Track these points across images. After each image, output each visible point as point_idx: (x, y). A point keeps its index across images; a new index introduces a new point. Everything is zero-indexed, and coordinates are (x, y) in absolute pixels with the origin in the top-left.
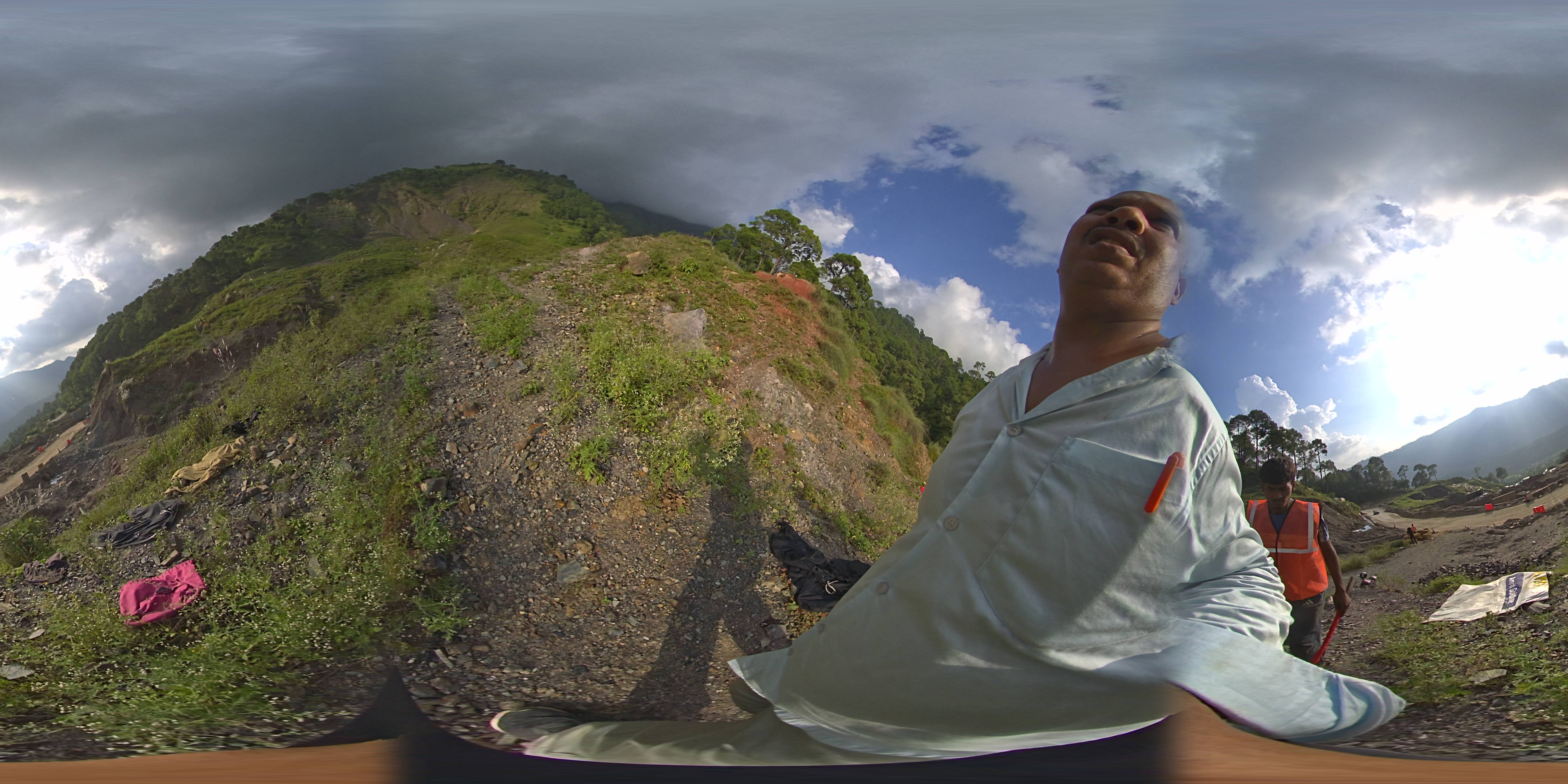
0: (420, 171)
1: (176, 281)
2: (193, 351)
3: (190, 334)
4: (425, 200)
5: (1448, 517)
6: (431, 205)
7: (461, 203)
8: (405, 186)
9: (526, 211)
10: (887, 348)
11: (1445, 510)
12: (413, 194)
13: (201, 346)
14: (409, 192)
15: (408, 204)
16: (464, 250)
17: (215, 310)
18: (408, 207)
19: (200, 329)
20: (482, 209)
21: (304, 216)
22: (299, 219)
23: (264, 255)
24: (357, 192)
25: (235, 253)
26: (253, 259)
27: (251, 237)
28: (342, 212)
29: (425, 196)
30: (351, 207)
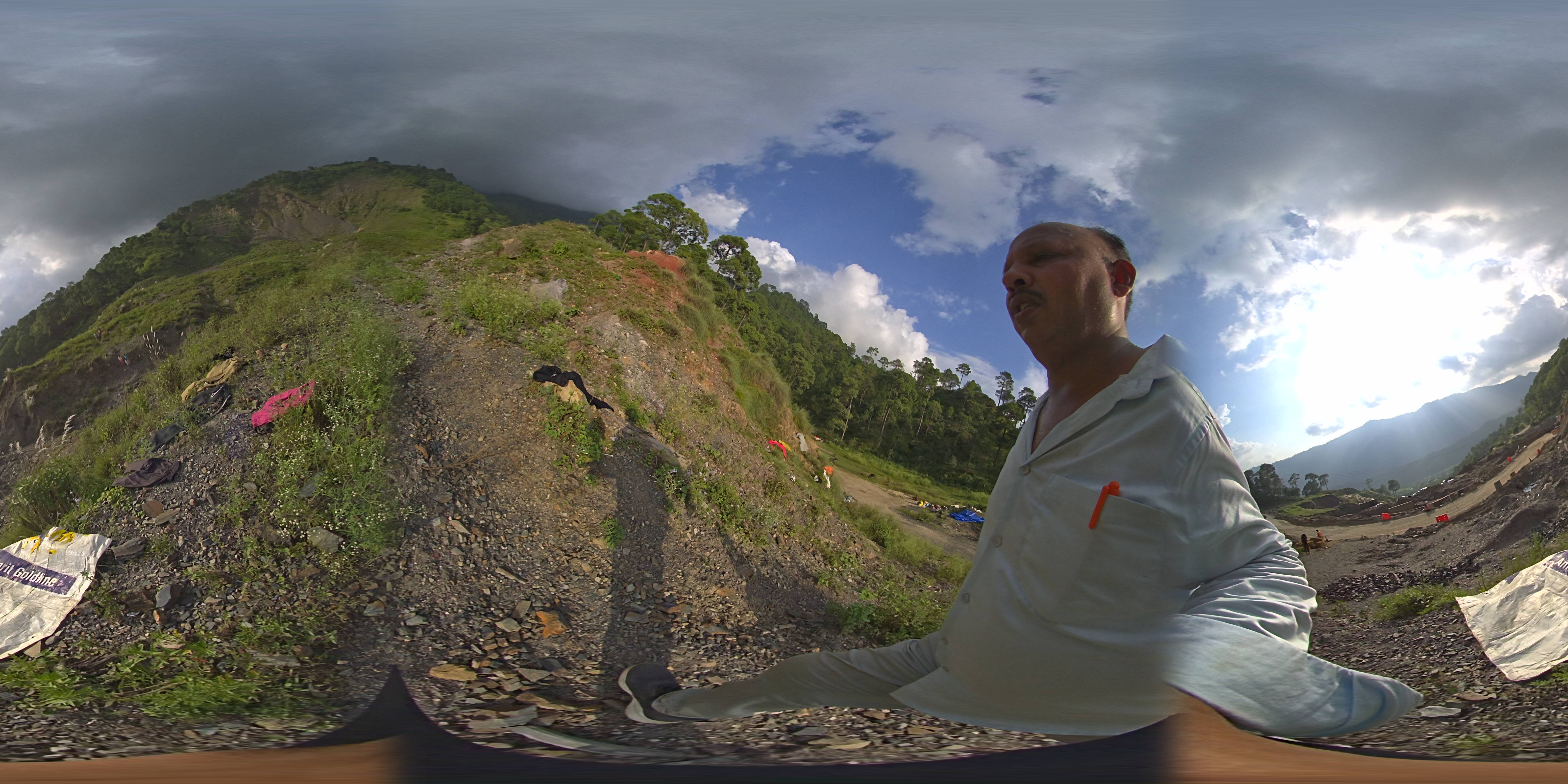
0: (295, 173)
1: (69, 293)
2: (96, 357)
3: (90, 342)
4: (304, 201)
5: (1341, 525)
6: (311, 205)
7: (340, 203)
8: (282, 189)
9: (407, 207)
10: (780, 331)
11: (1338, 518)
13: (104, 351)
14: (286, 194)
15: (287, 206)
16: (350, 249)
17: (111, 319)
18: (288, 209)
19: (99, 337)
20: (362, 207)
21: (189, 224)
22: (184, 228)
23: (153, 265)
24: (238, 198)
25: (125, 264)
26: (143, 269)
27: (139, 248)
28: (226, 218)
29: (303, 198)
30: (233, 213)
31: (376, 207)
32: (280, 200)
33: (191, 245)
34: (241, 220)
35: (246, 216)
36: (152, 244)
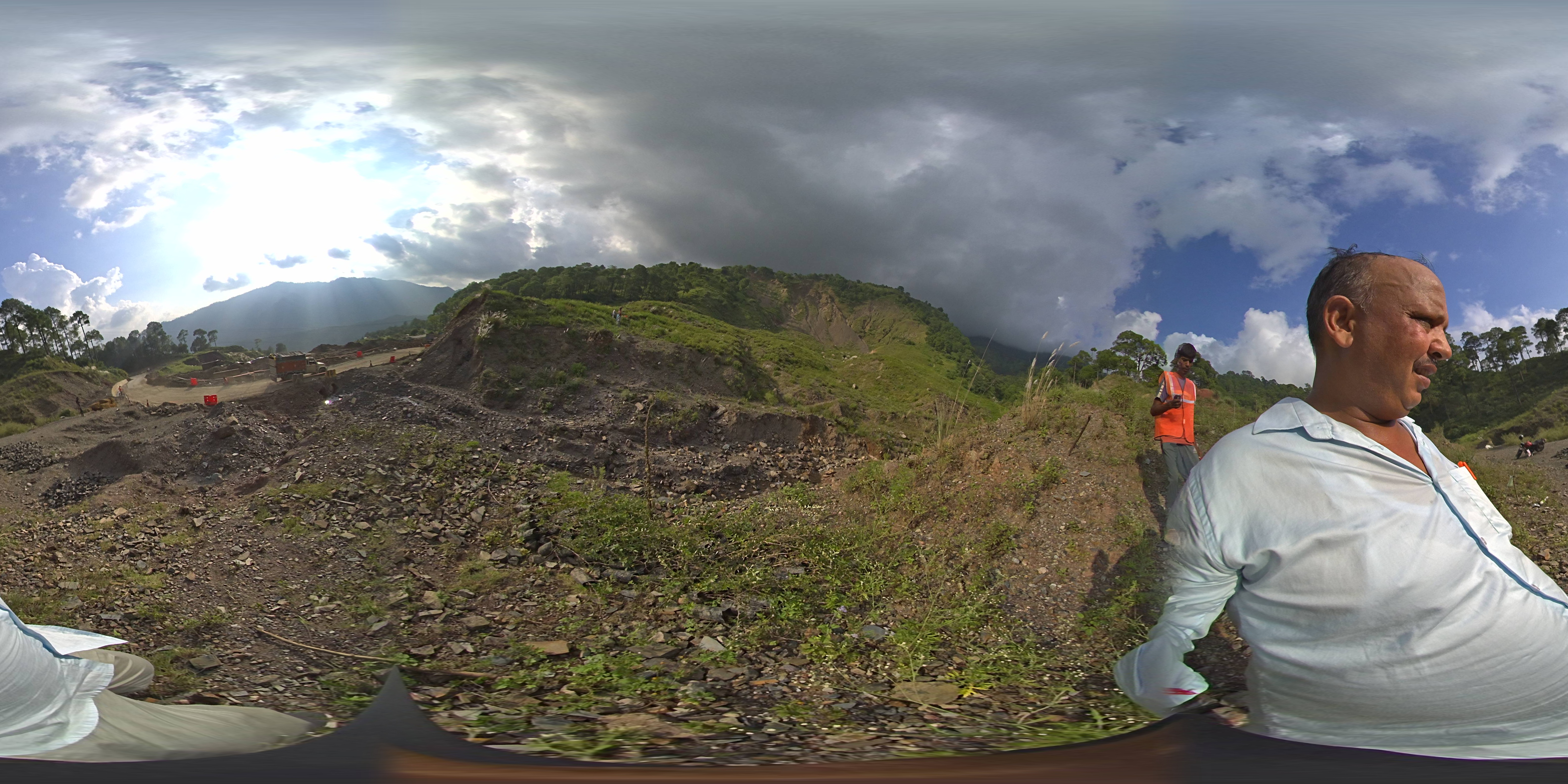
4: (839, 309)
6: (842, 315)
12: (833, 301)
14: (830, 297)
15: (825, 308)
18: (824, 311)
20: (879, 331)
21: (747, 282)
22: (741, 283)
23: (696, 296)
24: (795, 282)
25: (675, 280)
26: (686, 294)
27: (695, 275)
28: (776, 294)
29: (841, 306)
30: (784, 293)
31: (889, 334)
32: (823, 300)
33: (736, 300)
34: (786, 302)
35: (792, 300)
36: (708, 279)
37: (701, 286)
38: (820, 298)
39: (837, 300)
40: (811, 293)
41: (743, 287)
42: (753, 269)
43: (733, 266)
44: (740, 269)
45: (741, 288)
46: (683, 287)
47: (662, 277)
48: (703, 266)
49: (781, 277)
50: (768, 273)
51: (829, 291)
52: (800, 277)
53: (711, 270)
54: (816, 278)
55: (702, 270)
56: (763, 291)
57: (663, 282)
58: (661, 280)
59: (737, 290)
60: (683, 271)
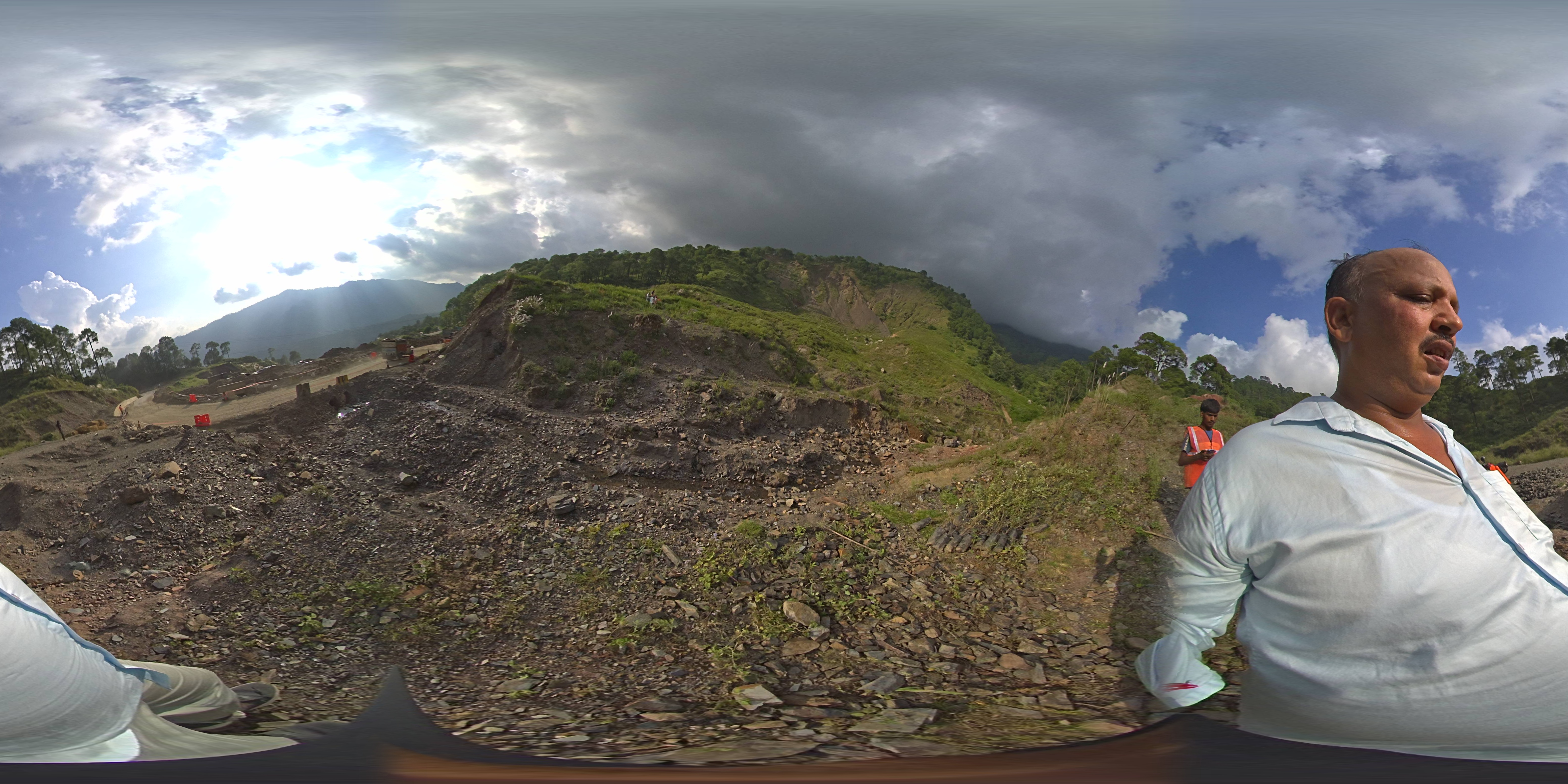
4: (860, 292)
6: (863, 298)
7: (886, 304)
9: (934, 325)
12: (854, 283)
14: (851, 279)
15: (846, 290)
18: (845, 293)
20: (900, 314)
21: (767, 264)
22: (761, 265)
23: (715, 279)
24: (815, 264)
25: (693, 263)
26: (705, 277)
27: (713, 258)
28: (795, 276)
29: (862, 288)
30: (804, 274)
31: (911, 318)
32: (844, 282)
33: (757, 282)
34: (806, 284)
35: (812, 282)
36: (727, 262)
37: (720, 268)
38: (841, 280)
39: (858, 282)
40: (832, 275)
41: (763, 269)
42: (771, 250)
43: (751, 248)
44: (758, 251)
45: (760, 270)
46: (702, 270)
47: (679, 260)
48: (721, 248)
49: (801, 259)
50: (787, 255)
51: (851, 273)
52: (821, 259)
53: (729, 252)
54: (838, 260)
55: (721, 252)
56: (782, 272)
57: (681, 265)
58: (679, 263)
59: (757, 272)
60: (700, 254)
